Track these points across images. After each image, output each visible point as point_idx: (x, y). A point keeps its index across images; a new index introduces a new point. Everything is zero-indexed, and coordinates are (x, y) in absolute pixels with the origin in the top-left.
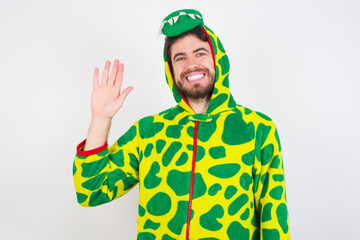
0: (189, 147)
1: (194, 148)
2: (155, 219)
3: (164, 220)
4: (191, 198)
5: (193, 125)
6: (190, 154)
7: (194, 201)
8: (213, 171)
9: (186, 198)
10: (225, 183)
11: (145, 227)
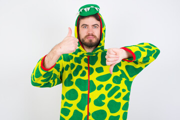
0: (86, 68)
1: (88, 68)
2: (70, 102)
3: (75, 103)
4: (89, 93)
5: (87, 57)
6: (87, 71)
7: (90, 94)
8: (99, 79)
9: (86, 92)
10: (105, 84)
11: (64, 106)
